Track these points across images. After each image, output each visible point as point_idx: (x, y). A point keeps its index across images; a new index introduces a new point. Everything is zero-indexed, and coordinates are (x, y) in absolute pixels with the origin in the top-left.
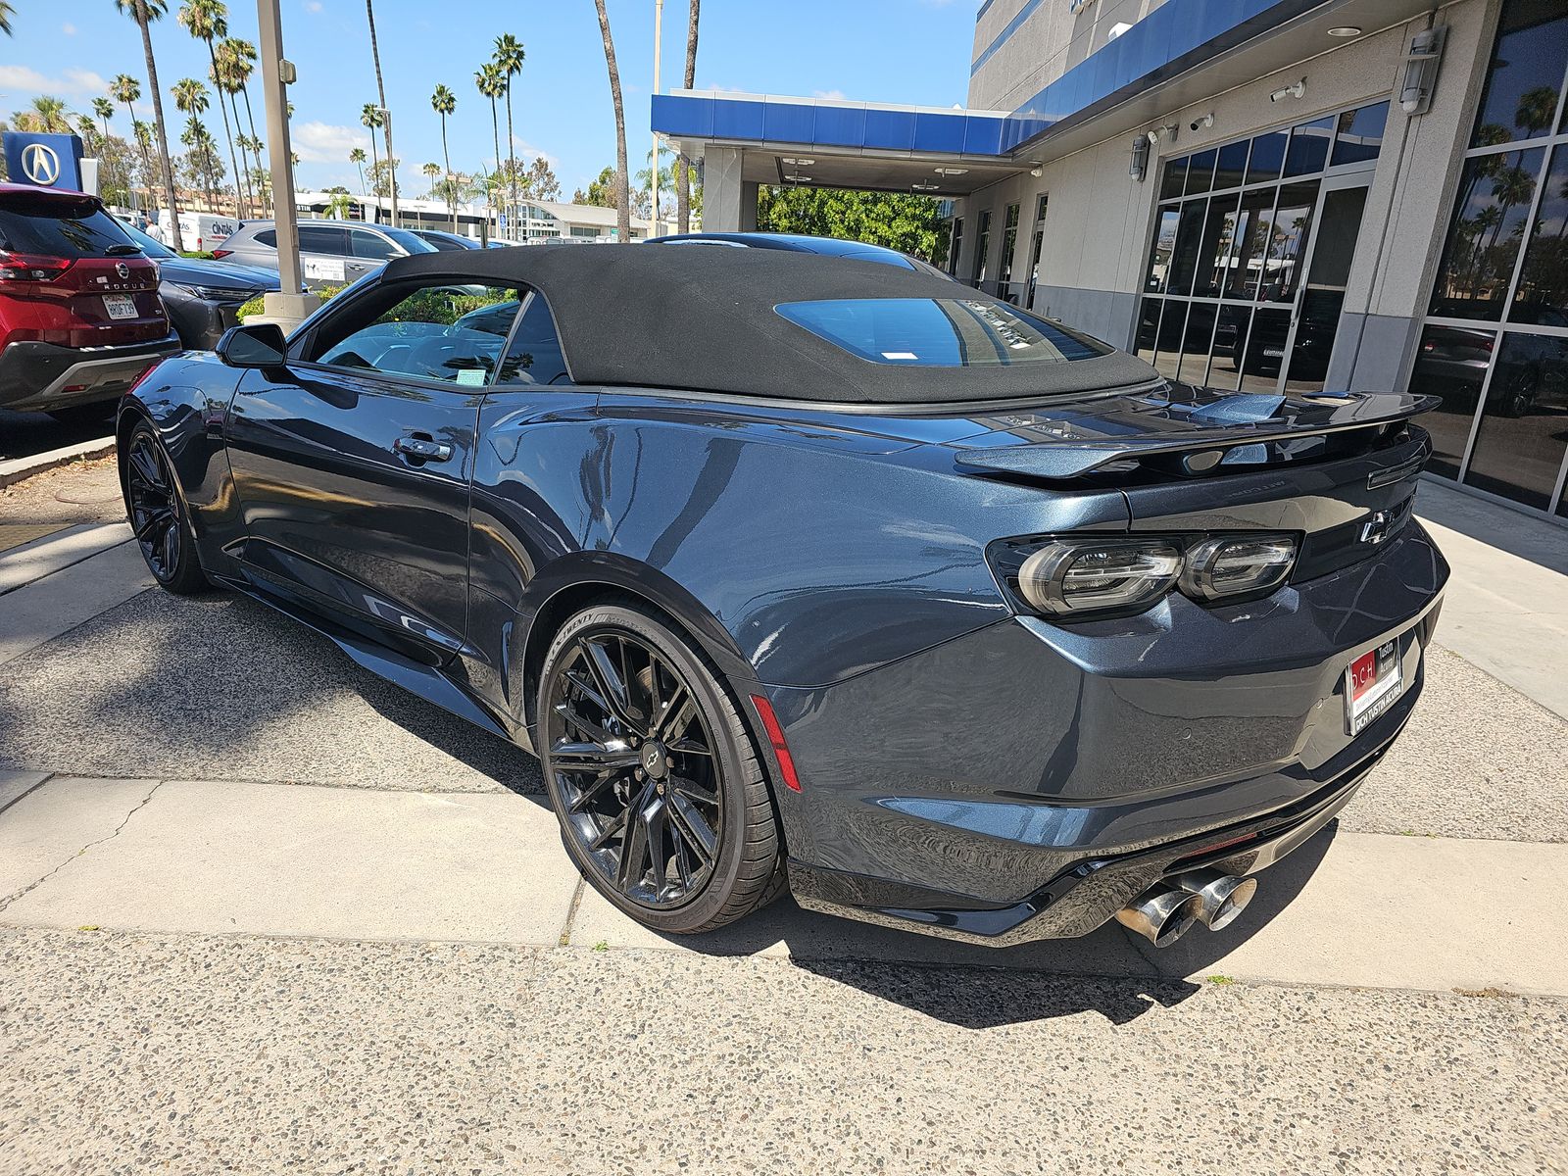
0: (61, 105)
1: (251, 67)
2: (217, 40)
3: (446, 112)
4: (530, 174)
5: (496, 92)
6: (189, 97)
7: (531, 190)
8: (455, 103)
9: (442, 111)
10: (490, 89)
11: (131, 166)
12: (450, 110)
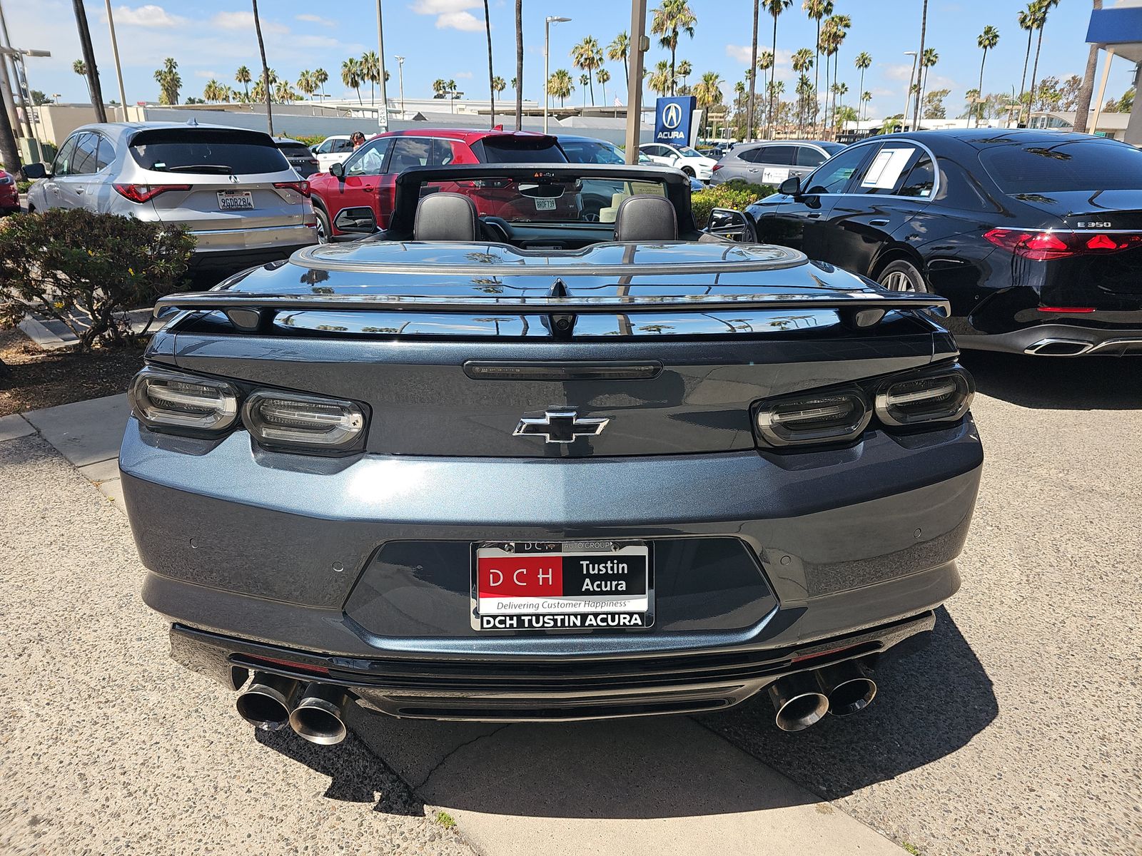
0: (717, 77)
1: (845, 33)
2: (825, 17)
3: (988, 47)
4: (1062, 90)
5: (1035, 26)
6: (802, 61)
7: (1060, 103)
8: (998, 39)
9: (985, 47)
10: (1029, 23)
11: (762, 112)
12: (992, 45)
